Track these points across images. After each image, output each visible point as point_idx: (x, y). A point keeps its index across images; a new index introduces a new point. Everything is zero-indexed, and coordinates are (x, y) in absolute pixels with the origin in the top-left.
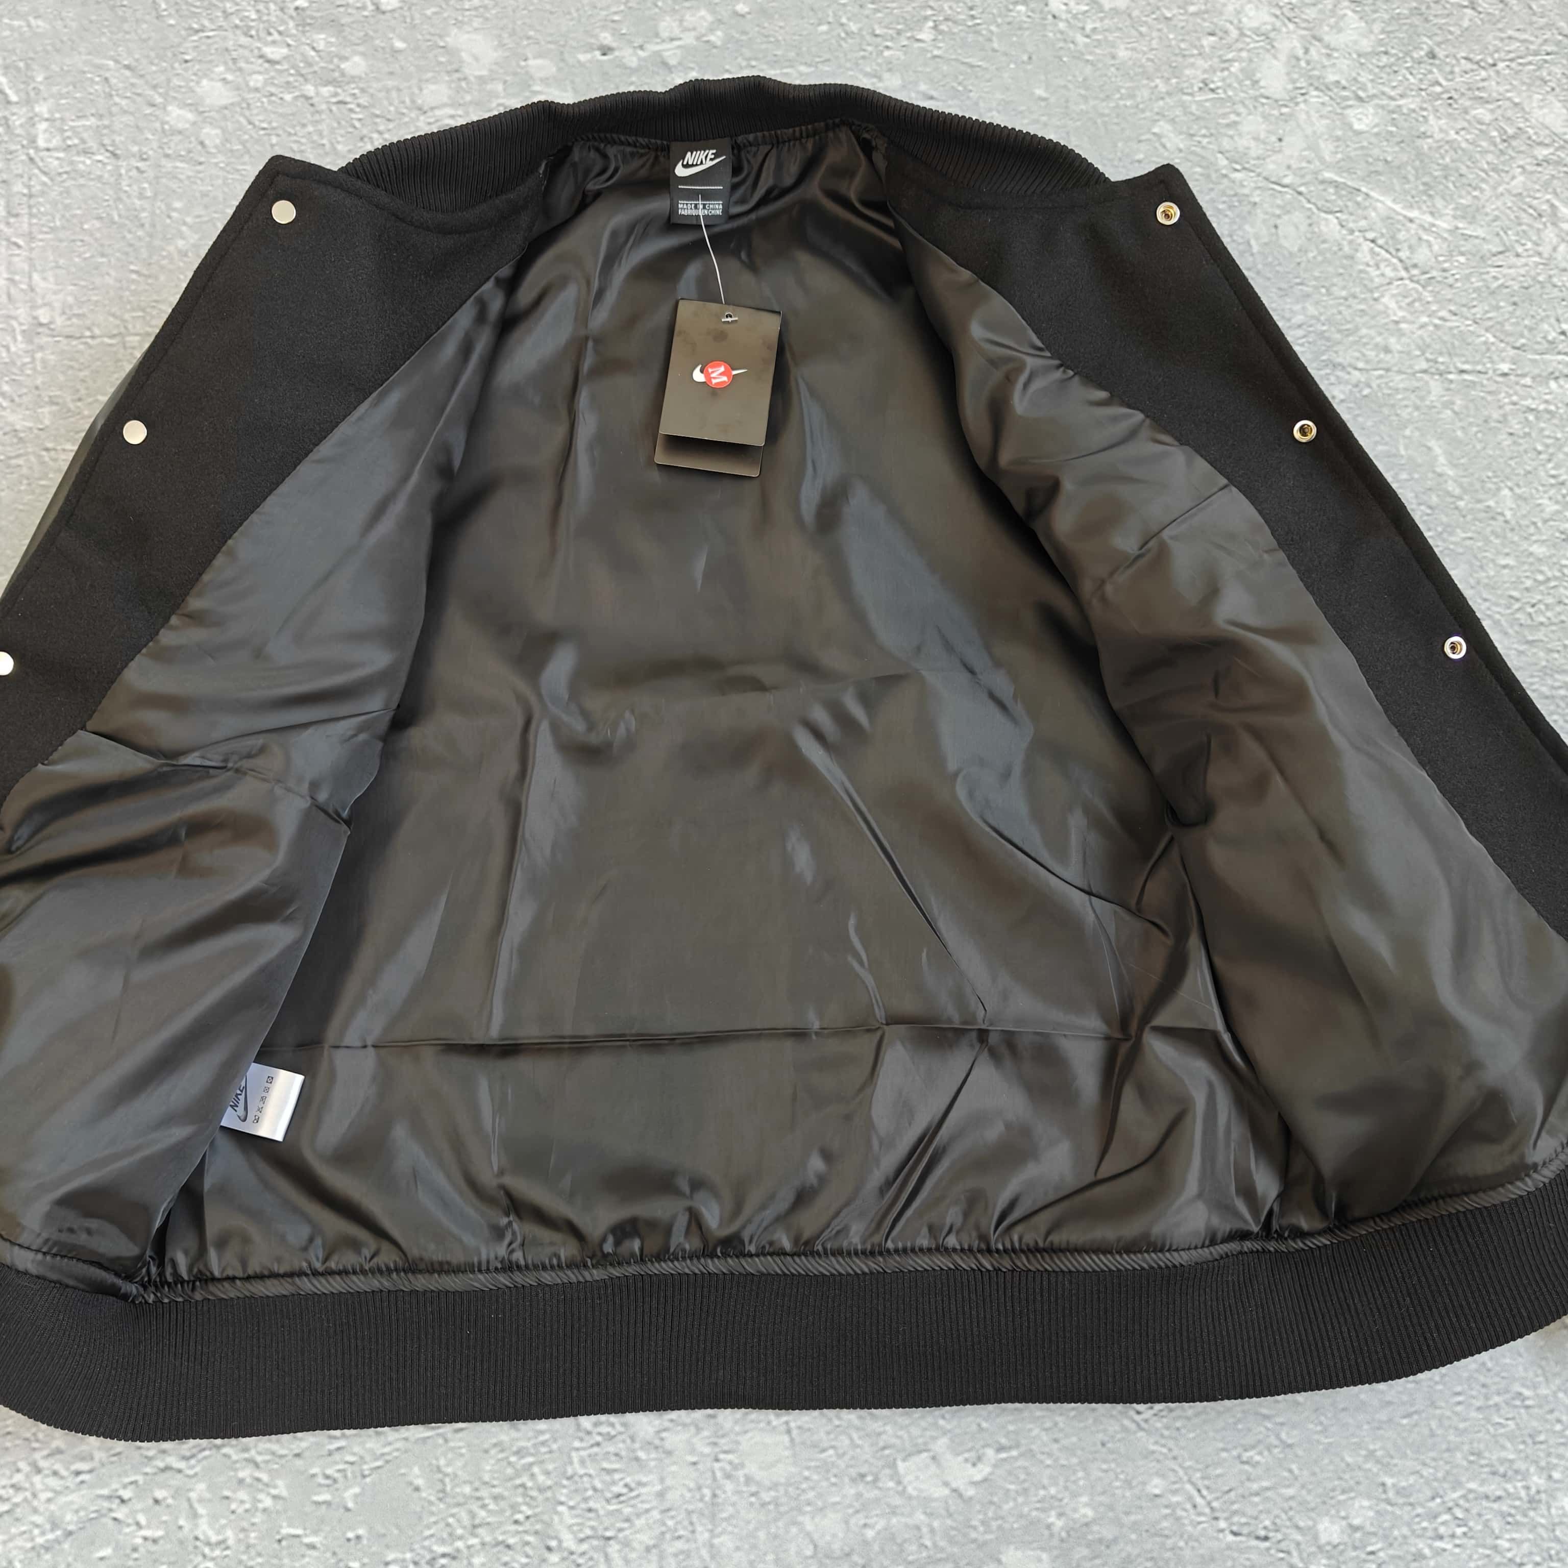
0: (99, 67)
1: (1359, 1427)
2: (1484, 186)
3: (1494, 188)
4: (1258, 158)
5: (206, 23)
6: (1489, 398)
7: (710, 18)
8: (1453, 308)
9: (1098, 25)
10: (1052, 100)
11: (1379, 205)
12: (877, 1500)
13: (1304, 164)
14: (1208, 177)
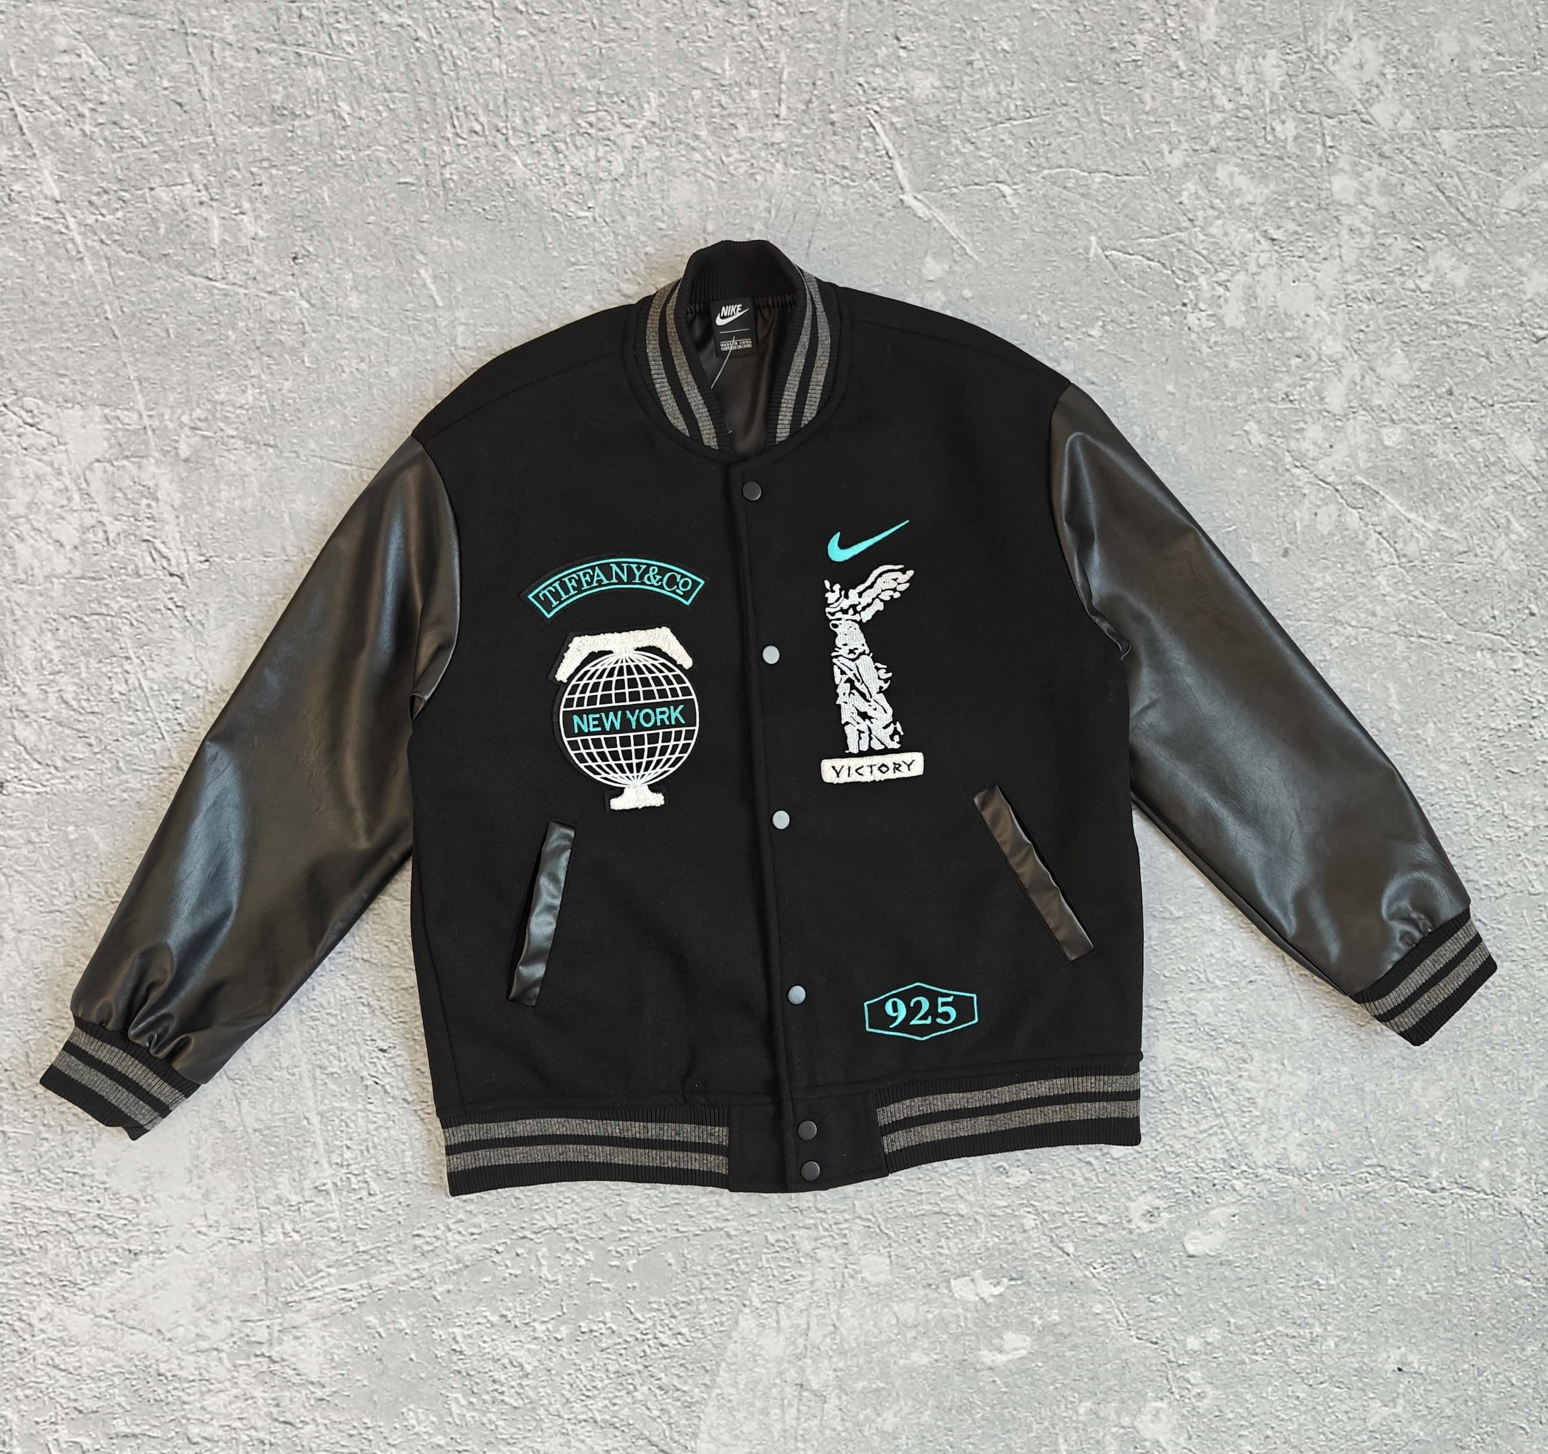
0: (502, 285)
1: (1221, 1289)
2: (1465, 500)
3: (1471, 502)
4: (1313, 459)
5: (580, 258)
6: (1435, 657)
7: (943, 299)
8: (1424, 590)
9: (1219, 339)
10: (1178, 395)
11: (1390, 506)
12: (936, 1299)
13: (1344, 468)
14: (1276, 469)
